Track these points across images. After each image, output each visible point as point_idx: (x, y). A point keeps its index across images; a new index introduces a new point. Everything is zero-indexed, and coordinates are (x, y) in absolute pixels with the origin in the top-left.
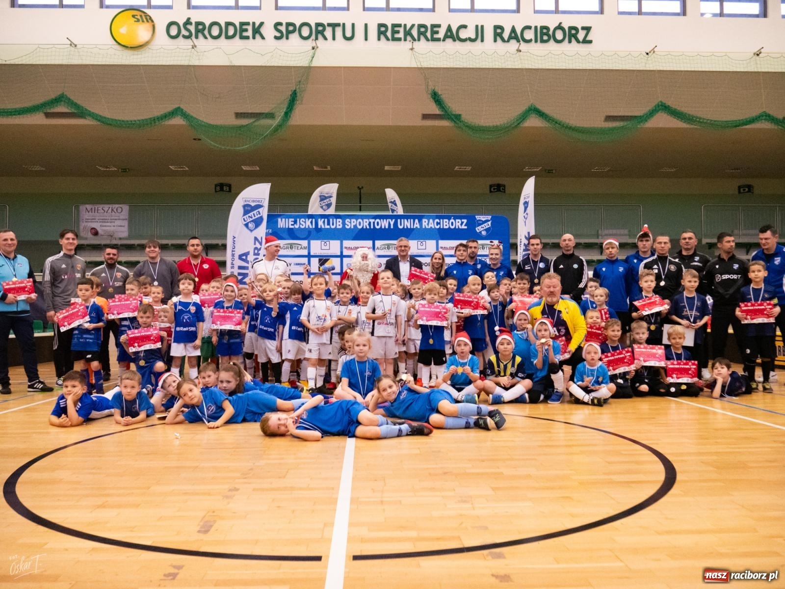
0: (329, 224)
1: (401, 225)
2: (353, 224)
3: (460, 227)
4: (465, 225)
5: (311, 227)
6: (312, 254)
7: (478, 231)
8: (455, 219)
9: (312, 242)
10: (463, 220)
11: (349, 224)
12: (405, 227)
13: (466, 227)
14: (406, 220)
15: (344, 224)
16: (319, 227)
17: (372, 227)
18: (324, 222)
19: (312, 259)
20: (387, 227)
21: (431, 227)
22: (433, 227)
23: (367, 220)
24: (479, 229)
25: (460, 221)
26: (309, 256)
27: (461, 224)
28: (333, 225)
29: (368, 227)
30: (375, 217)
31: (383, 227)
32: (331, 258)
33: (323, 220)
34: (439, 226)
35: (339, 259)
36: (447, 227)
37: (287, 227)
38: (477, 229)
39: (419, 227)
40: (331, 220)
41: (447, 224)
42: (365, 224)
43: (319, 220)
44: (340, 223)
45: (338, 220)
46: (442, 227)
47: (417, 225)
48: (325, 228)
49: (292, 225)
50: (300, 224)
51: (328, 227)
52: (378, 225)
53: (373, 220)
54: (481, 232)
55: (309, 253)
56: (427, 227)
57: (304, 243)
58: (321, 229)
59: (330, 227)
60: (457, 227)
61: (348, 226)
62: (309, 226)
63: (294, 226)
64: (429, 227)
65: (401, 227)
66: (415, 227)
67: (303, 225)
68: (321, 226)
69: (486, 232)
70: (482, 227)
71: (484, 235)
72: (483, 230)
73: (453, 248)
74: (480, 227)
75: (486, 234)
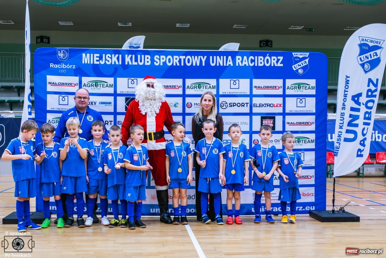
0: (136, 60)
1: (213, 62)
2: (162, 61)
3: (276, 65)
4: (280, 64)
5: (117, 63)
6: (118, 92)
7: (294, 69)
8: (270, 56)
9: (118, 79)
10: (279, 58)
11: (158, 61)
12: (218, 65)
13: (282, 65)
14: (218, 57)
15: (153, 61)
16: (126, 63)
17: (182, 64)
18: (131, 58)
19: (118, 98)
20: (198, 65)
21: (245, 65)
22: (247, 65)
23: (177, 57)
24: (295, 67)
25: (275, 58)
26: (115, 95)
27: (277, 62)
28: (141, 61)
29: (178, 65)
31: (194, 65)
33: (130, 56)
34: (253, 63)
36: (262, 65)
37: (92, 63)
38: (293, 67)
39: (232, 65)
40: (139, 56)
41: (262, 61)
42: (175, 61)
43: (127, 56)
44: (149, 60)
45: (147, 57)
46: (256, 65)
47: (230, 63)
48: (132, 65)
49: (97, 61)
50: (106, 60)
51: (136, 63)
52: (189, 62)
54: (297, 71)
55: (115, 91)
56: (241, 65)
57: (110, 80)
58: (128, 66)
59: (138, 63)
60: (272, 65)
61: (157, 62)
62: (115, 62)
63: (100, 62)
64: (243, 65)
65: (213, 65)
66: (228, 65)
67: (108, 61)
68: (128, 62)
69: (302, 70)
70: (298, 65)
71: (300, 73)
72: (300, 68)
73: (267, 88)
74: (297, 65)
75: (302, 72)
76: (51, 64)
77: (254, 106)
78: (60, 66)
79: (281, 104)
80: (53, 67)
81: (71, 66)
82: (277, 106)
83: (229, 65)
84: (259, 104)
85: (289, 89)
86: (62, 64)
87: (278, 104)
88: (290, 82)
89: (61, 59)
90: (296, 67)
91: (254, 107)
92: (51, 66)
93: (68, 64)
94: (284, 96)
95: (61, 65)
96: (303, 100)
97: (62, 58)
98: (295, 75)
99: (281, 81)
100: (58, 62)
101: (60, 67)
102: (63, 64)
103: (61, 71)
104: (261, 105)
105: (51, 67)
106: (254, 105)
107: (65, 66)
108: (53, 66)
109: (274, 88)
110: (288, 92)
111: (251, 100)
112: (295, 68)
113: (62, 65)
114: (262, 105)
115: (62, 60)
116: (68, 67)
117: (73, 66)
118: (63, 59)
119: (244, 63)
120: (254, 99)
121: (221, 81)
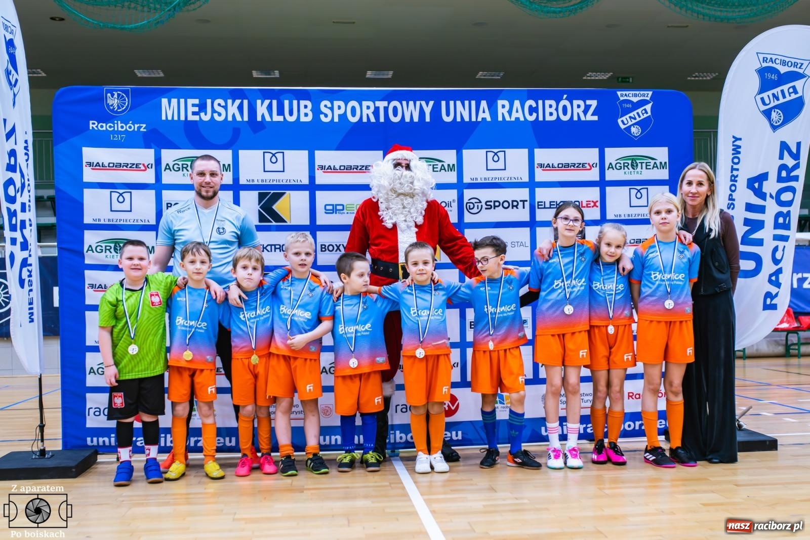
0: (281, 112)
1: (448, 114)
2: (337, 112)
3: (583, 118)
4: (592, 115)
5: (239, 118)
7: (623, 127)
8: (570, 99)
9: (242, 153)
10: (588, 102)
11: (328, 112)
12: (459, 119)
13: (595, 118)
14: (458, 103)
15: (317, 112)
16: (259, 119)
17: (382, 120)
19: (243, 194)
20: (416, 119)
21: (517, 119)
22: (522, 119)
23: (370, 104)
24: (624, 122)
25: (581, 103)
26: (236, 187)
27: (585, 111)
28: (291, 114)
29: (373, 120)
30: (389, 97)
31: (407, 119)
32: (288, 192)
34: (535, 115)
35: (306, 194)
36: (554, 118)
37: (183, 118)
38: (619, 121)
39: (489, 119)
41: (553, 110)
42: (365, 112)
44: (308, 111)
45: (303, 103)
46: (541, 118)
47: (485, 114)
48: (272, 122)
49: (194, 113)
50: (214, 111)
51: (281, 118)
52: (395, 113)
53: (385, 104)
54: (629, 129)
55: (236, 180)
56: (508, 119)
57: (225, 156)
58: (263, 125)
59: (284, 118)
60: (575, 118)
61: (326, 116)
62: (234, 116)
63: (200, 117)
64: (513, 119)
65: (448, 120)
66: (479, 119)
67: (220, 114)
68: (263, 116)
69: (640, 128)
70: (630, 117)
71: (636, 135)
72: (633, 125)
73: (566, 167)
74: (627, 116)
75: (640, 133)
76: (91, 122)
77: (540, 207)
78: (112, 125)
79: (597, 201)
80: (96, 129)
81: (136, 126)
82: (589, 205)
83: (483, 118)
84: (550, 202)
85: (613, 169)
86: (116, 122)
87: (590, 201)
88: (613, 154)
89: (113, 111)
90: (626, 122)
91: (538, 208)
92: (93, 127)
93: (131, 122)
94: (602, 184)
95: (114, 124)
96: (644, 192)
97: (115, 110)
98: (624, 139)
99: (596, 151)
100: (106, 117)
101: (112, 129)
102: (119, 122)
103: (114, 137)
104: (554, 205)
105: (91, 128)
106: (539, 204)
107: (122, 127)
108: (97, 127)
109: (581, 166)
110: (610, 175)
111: (532, 195)
112: (624, 124)
113: (116, 125)
114: (555, 203)
115: (117, 112)
116: (130, 127)
117: (141, 125)
118: (119, 110)
119: (515, 115)
120: (538, 191)
121: (465, 152)
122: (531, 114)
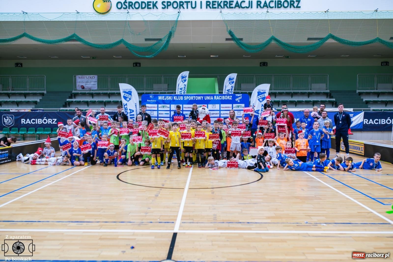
0: (178, 98)
1: (206, 98)
2: (187, 98)
4: (231, 98)
5: (171, 99)
6: (171, 110)
7: (236, 100)
8: (227, 96)
9: (171, 105)
10: (230, 96)
11: (186, 98)
12: (208, 99)
13: (231, 99)
14: (208, 97)
15: (184, 98)
16: (174, 99)
17: (194, 99)
18: (176, 98)
19: (171, 112)
21: (218, 99)
23: (193, 97)
24: (237, 100)
25: (229, 96)
26: (170, 111)
27: (230, 98)
28: (179, 98)
29: (193, 99)
30: (196, 95)
31: (199, 99)
33: (176, 97)
37: (162, 99)
38: (236, 99)
40: (179, 97)
41: (224, 98)
42: (192, 98)
43: (174, 97)
44: (182, 98)
45: (181, 97)
46: (222, 99)
47: (212, 98)
48: (176, 100)
49: (164, 98)
50: (167, 98)
52: (197, 98)
53: (195, 97)
55: (170, 109)
57: (168, 106)
62: (170, 99)
65: (206, 99)
66: (211, 99)
71: (239, 102)
73: (226, 107)
77: (221, 114)
80: (148, 101)
85: (235, 108)
88: (234, 105)
96: (240, 112)
98: (237, 103)
99: (231, 105)
100: (150, 99)
104: (224, 114)
107: (152, 101)
109: (229, 107)
111: (220, 112)
116: (154, 101)
118: (152, 98)
119: (217, 99)
120: (221, 112)
121: (209, 105)
122: (220, 98)
